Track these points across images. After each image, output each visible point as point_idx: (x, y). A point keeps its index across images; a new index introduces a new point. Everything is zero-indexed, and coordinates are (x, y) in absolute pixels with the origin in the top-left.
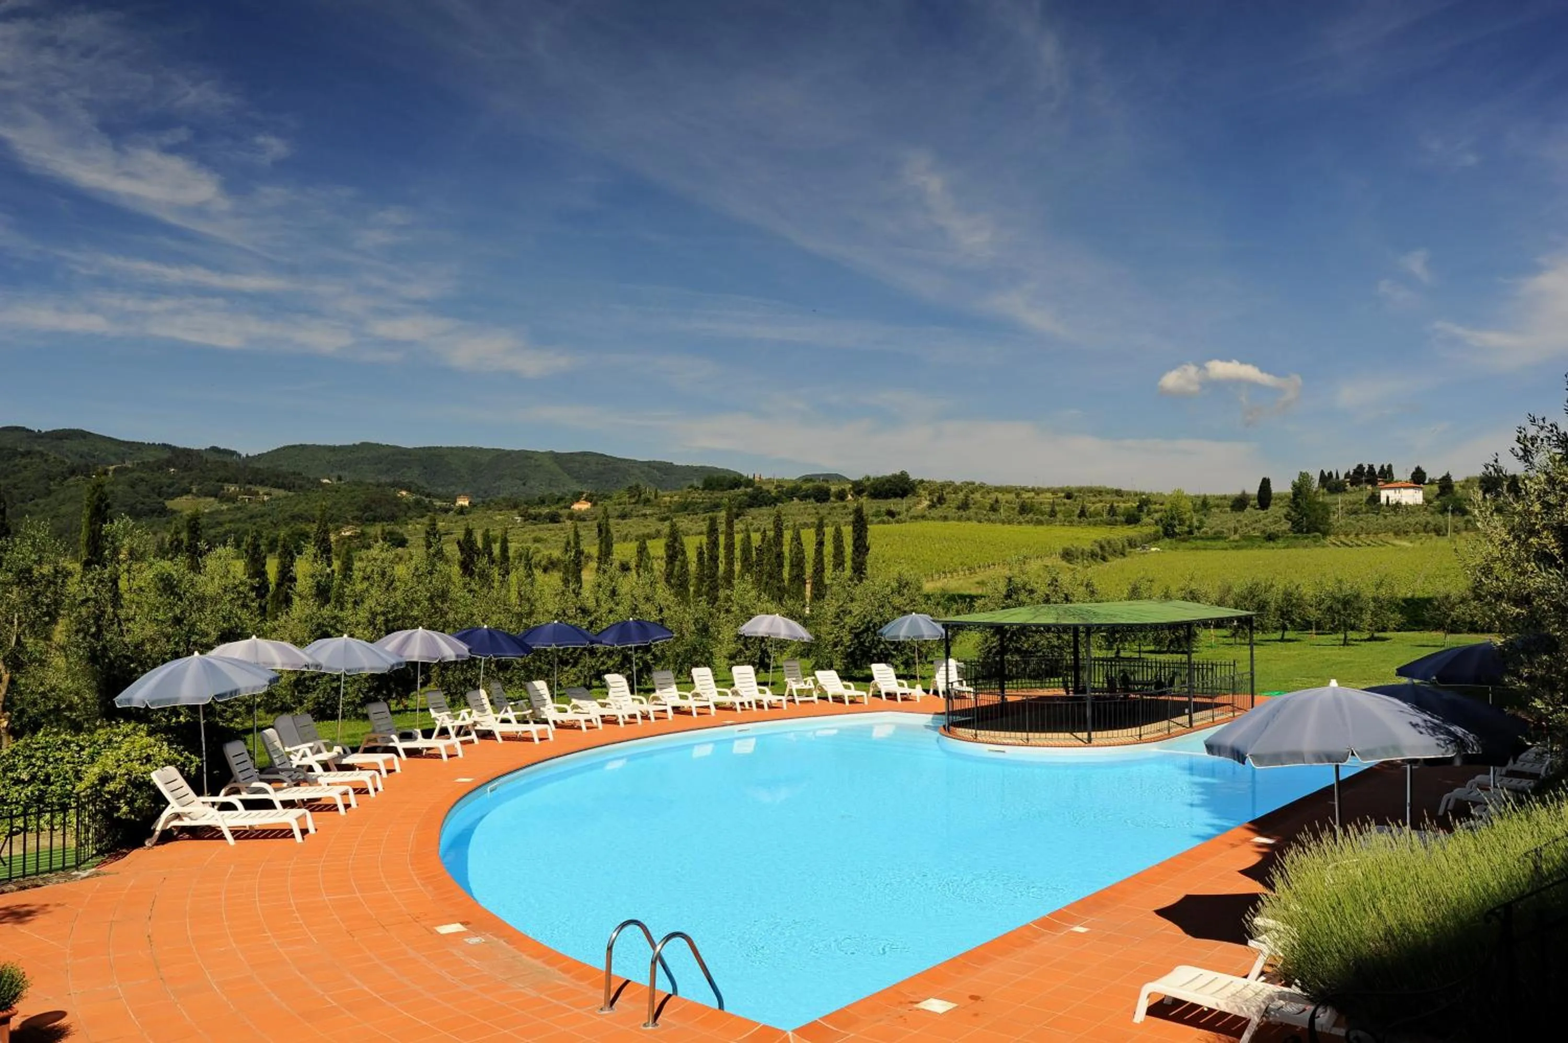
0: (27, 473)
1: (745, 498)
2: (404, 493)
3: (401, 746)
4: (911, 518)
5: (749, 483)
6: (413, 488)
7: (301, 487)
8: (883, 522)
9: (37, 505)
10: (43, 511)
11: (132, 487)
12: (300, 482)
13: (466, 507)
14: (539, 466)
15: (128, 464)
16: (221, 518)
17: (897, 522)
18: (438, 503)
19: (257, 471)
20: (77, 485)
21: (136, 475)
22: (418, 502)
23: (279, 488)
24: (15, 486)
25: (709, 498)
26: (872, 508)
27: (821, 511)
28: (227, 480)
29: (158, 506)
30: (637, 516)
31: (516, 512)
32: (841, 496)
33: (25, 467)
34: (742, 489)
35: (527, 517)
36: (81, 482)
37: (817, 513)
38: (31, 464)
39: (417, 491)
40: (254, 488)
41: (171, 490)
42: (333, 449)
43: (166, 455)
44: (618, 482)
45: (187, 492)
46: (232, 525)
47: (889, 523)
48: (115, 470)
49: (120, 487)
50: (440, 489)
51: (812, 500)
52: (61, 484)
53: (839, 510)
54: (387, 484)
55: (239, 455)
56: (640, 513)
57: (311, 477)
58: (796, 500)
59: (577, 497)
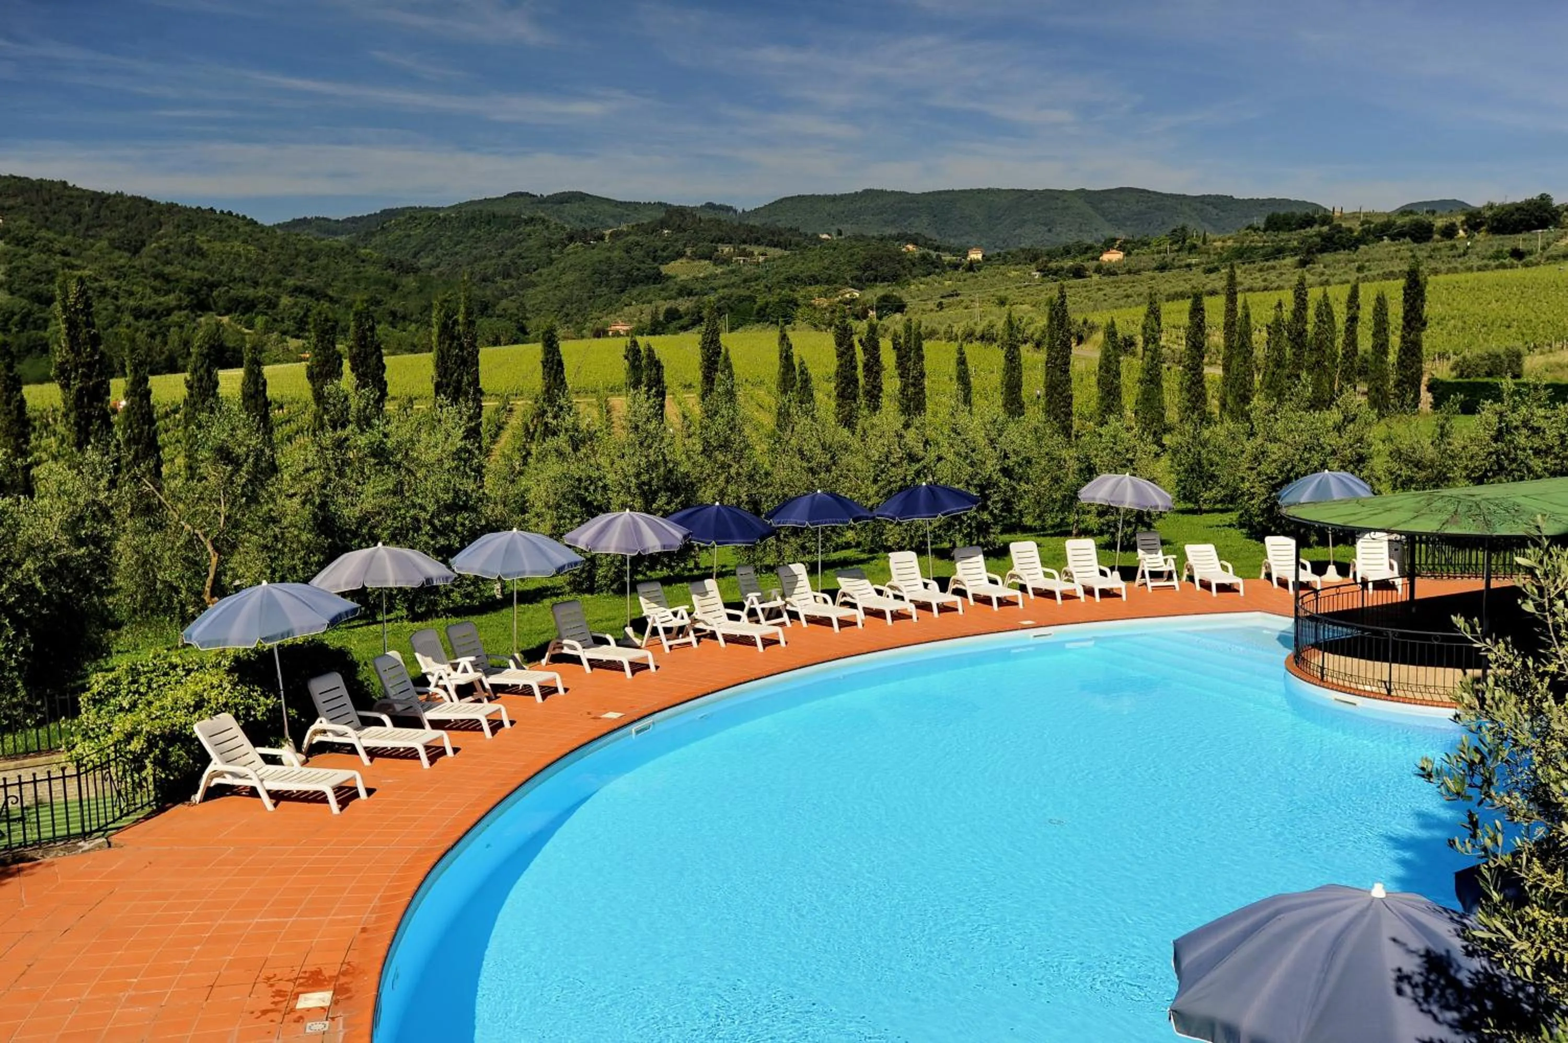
0: (531, 242)
1: (1318, 240)
2: (910, 247)
3: (585, 654)
4: (1548, 259)
5: (1326, 219)
6: (921, 241)
7: (797, 245)
8: (1504, 266)
9: (540, 275)
10: (546, 281)
11: (627, 252)
12: (797, 239)
13: (978, 261)
14: (1068, 208)
15: (624, 227)
16: (716, 283)
17: (1526, 265)
18: (947, 258)
19: (751, 229)
20: (576, 253)
21: (631, 238)
22: (924, 258)
23: (775, 246)
24: (520, 256)
25: (1273, 241)
26: (1491, 246)
27: (1418, 254)
28: (721, 240)
29: (652, 272)
30: (1180, 267)
31: (1033, 266)
32: (1449, 232)
33: (529, 235)
34: (1316, 228)
35: (1046, 272)
36: (580, 249)
37: (1414, 256)
38: (535, 232)
39: (925, 245)
40: (749, 248)
41: (665, 254)
42: (834, 199)
43: (662, 215)
44: (1163, 223)
45: (680, 255)
46: (726, 290)
47: (1512, 267)
48: (611, 234)
49: (616, 253)
50: (952, 241)
51: (1408, 239)
52: (561, 252)
53: (1445, 252)
54: (891, 237)
55: (735, 211)
56: (1183, 263)
57: (809, 233)
58: (1386, 240)
59: (1109, 245)
